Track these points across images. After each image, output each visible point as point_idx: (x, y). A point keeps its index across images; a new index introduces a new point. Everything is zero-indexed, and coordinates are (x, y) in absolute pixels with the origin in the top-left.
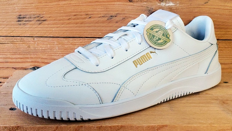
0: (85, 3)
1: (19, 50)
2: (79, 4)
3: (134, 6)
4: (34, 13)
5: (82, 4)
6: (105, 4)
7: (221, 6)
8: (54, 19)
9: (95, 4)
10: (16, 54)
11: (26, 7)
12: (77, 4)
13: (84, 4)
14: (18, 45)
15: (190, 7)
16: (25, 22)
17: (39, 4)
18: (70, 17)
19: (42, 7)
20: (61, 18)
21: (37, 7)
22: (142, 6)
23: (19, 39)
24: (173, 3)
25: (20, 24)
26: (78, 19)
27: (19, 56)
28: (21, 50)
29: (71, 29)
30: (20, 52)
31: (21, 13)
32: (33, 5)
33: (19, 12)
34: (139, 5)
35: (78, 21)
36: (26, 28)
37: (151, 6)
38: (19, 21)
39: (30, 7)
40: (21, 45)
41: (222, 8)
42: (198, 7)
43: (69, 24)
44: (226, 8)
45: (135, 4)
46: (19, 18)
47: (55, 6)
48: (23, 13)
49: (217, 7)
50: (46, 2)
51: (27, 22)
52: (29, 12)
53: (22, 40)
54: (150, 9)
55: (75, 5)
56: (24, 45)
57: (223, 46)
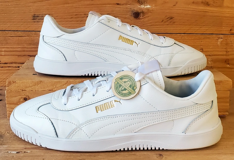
0: (84, 5)
1: (34, 41)
2: (79, 7)
3: (121, 8)
4: (45, 13)
5: (81, 7)
6: (99, 6)
7: (186, 8)
8: (60, 17)
9: (91, 6)
10: (31, 44)
11: (40, 9)
12: (78, 7)
13: (83, 7)
14: (32, 37)
15: (163, 9)
16: (38, 20)
17: (48, 7)
18: (73, 16)
19: (51, 8)
20: (66, 17)
21: (47, 9)
22: (127, 8)
23: (34, 33)
24: (150, 6)
25: (35, 22)
26: (78, 18)
27: (33, 46)
28: (35, 41)
29: (73, 25)
30: (34, 43)
31: (36, 13)
32: (45, 7)
33: (34, 12)
34: (125, 7)
35: (78, 19)
36: (38, 24)
37: (134, 8)
38: (34, 19)
39: (43, 9)
40: (35, 37)
41: (186, 9)
42: (168, 9)
43: (71, 21)
44: (190, 9)
45: (121, 7)
46: (34, 17)
47: (61, 8)
48: (37, 13)
49: (183, 9)
50: (54, 5)
51: (39, 20)
52: (41, 12)
53: (36, 34)
54: (132, 10)
55: (76, 7)
56: (37, 37)
57: (188, 39)
